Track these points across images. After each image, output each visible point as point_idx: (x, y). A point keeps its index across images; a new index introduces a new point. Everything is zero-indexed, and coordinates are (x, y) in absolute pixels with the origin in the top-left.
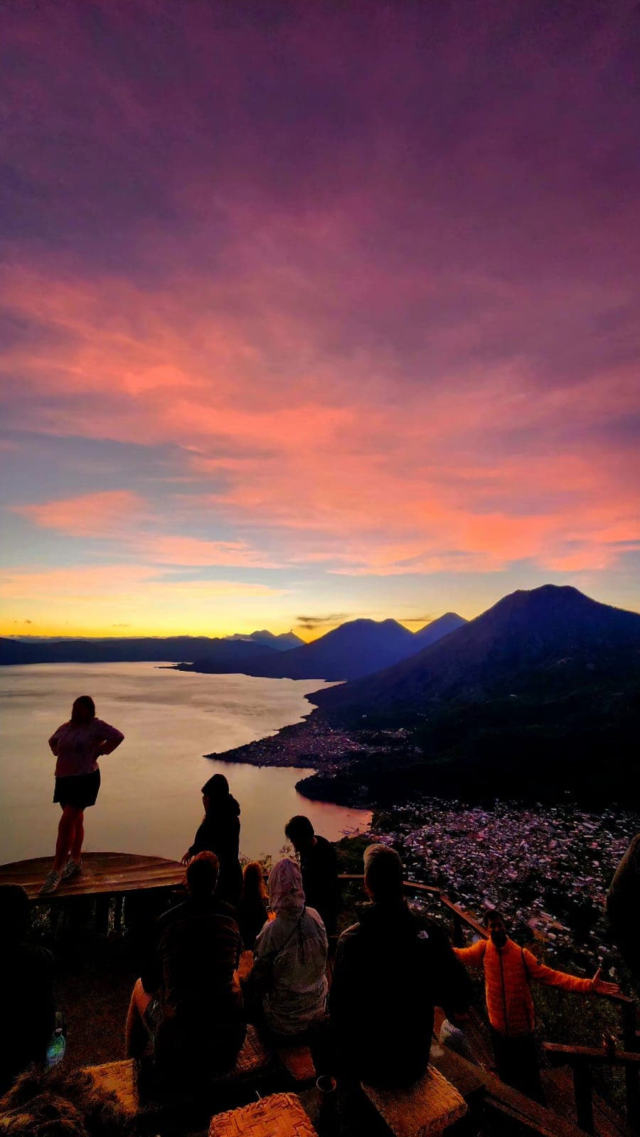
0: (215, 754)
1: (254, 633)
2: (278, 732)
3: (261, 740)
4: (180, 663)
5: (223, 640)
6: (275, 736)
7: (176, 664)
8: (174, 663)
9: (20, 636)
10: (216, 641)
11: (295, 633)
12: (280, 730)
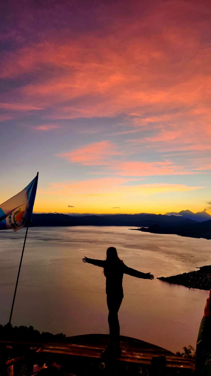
0: (163, 277)
1: (181, 212)
2: (199, 269)
3: (189, 273)
4: (141, 227)
5: (164, 216)
6: (198, 271)
7: (140, 228)
8: (138, 227)
9: (69, 213)
10: (160, 216)
11: (207, 212)
12: (201, 268)
